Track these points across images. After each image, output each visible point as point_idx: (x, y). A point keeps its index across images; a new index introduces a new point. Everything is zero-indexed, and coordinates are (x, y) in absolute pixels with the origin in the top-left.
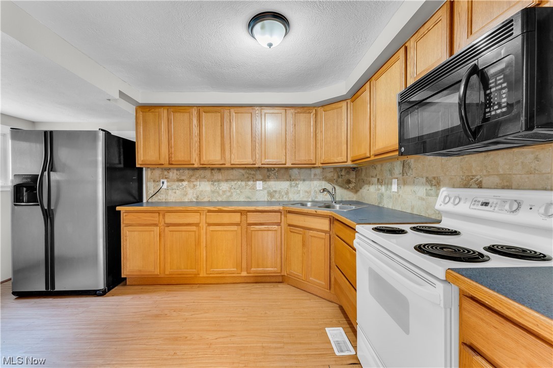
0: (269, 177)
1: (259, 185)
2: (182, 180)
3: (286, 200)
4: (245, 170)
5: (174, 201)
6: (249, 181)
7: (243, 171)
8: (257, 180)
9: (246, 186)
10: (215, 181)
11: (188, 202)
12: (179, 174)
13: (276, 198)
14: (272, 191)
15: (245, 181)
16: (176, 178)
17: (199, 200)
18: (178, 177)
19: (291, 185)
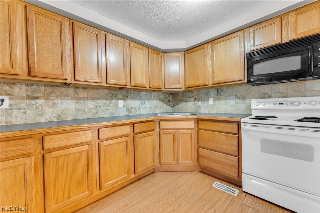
0: (127, 97)
1: (121, 103)
2: (37, 98)
3: (139, 114)
4: (109, 91)
5: (22, 123)
6: (112, 99)
7: (107, 91)
8: (119, 99)
9: (110, 103)
10: (80, 99)
11: (45, 122)
12: (30, 90)
13: (133, 113)
14: (129, 108)
15: (109, 100)
16: (25, 95)
17: (61, 119)
18: (30, 94)
19: (141, 103)
